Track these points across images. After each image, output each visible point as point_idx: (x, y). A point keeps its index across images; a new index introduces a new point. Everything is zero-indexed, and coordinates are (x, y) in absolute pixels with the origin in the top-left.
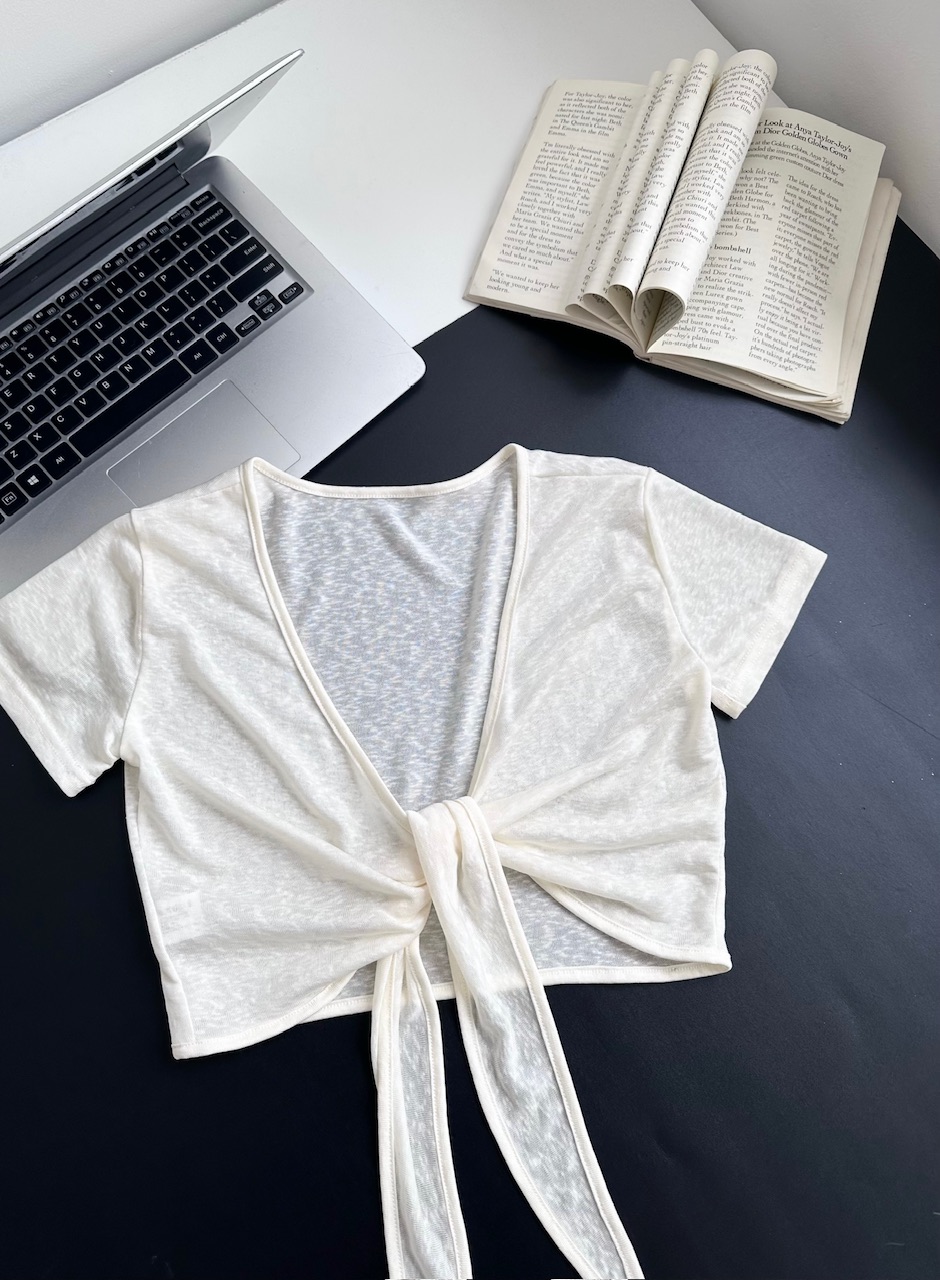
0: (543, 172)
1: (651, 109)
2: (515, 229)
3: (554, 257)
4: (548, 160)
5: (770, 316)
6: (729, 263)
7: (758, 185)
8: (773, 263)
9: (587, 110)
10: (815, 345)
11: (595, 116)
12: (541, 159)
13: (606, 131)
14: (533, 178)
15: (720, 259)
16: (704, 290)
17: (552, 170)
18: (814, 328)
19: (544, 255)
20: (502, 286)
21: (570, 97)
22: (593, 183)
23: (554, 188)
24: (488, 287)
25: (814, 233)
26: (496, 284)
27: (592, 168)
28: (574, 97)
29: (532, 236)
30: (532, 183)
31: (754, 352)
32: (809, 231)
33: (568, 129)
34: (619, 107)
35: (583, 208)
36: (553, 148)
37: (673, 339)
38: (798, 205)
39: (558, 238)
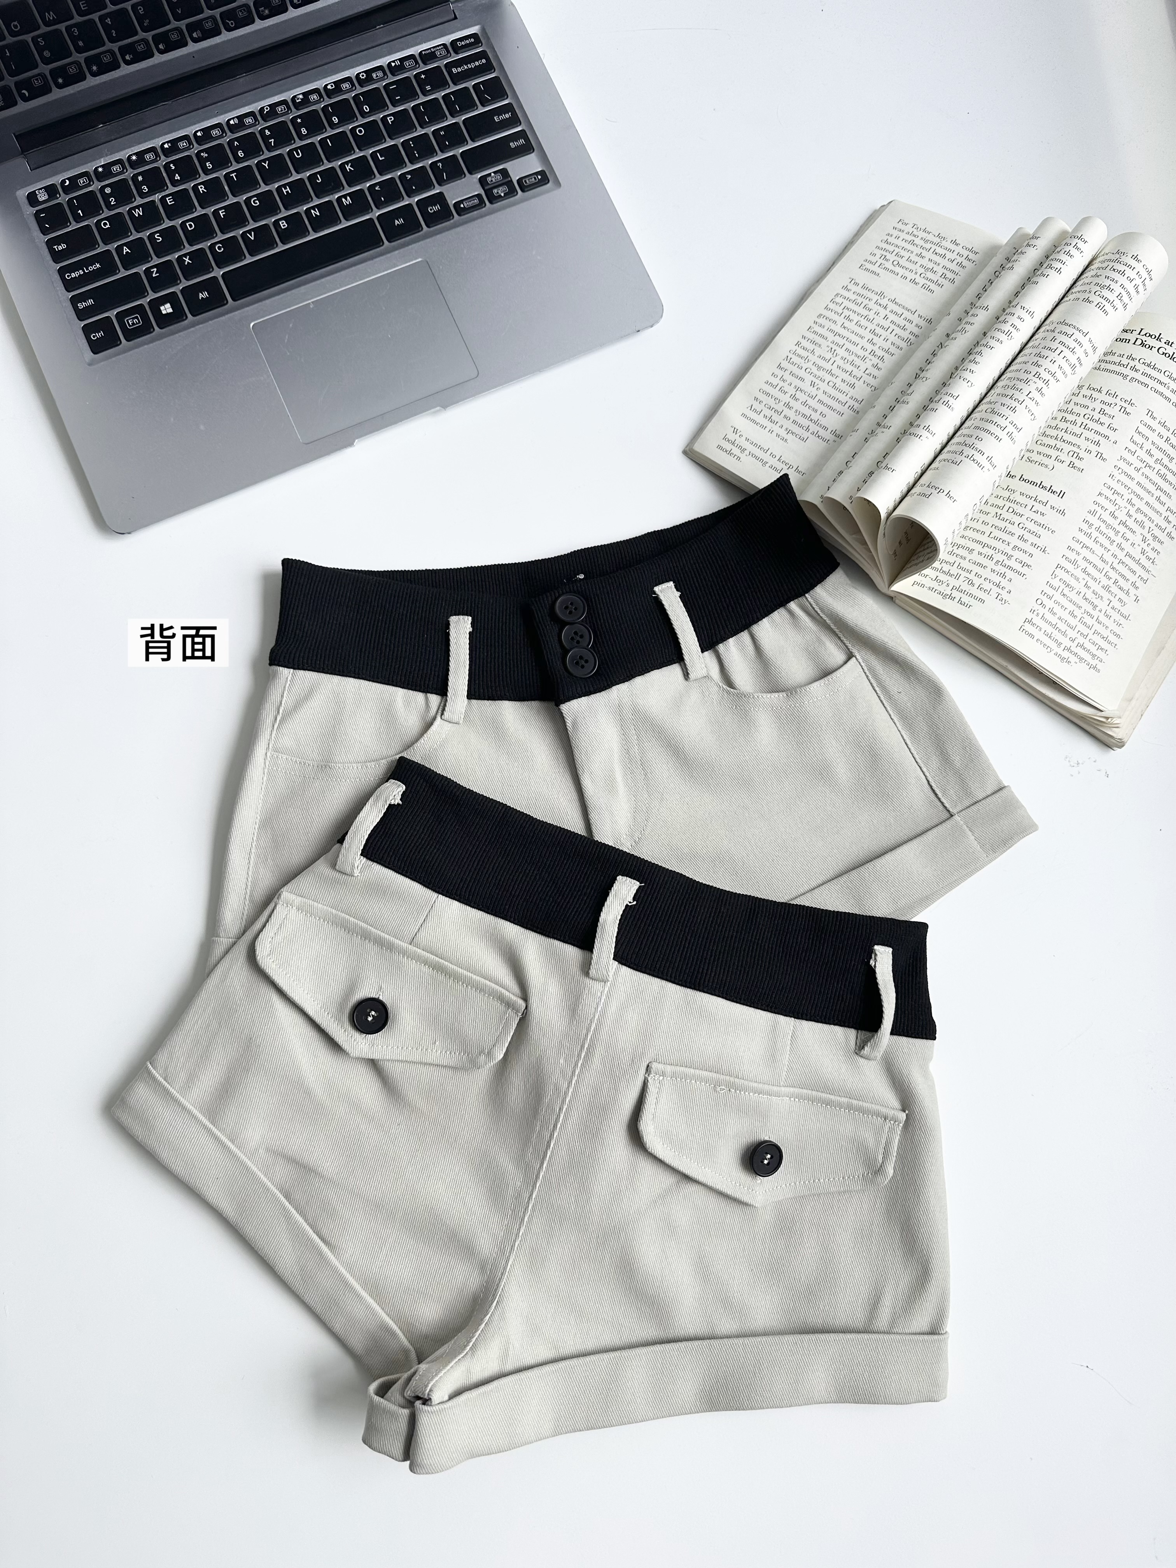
0: (835, 317)
1: (997, 274)
2: (775, 381)
3: (813, 433)
4: (846, 303)
5: (1063, 586)
6: (1031, 503)
7: (1102, 412)
8: (1090, 518)
9: (918, 250)
10: (1112, 638)
11: (925, 262)
12: (839, 300)
13: (933, 286)
14: (821, 321)
15: (1022, 494)
16: (987, 529)
17: (848, 318)
18: (1116, 616)
19: (801, 426)
20: (736, 451)
21: (903, 227)
22: (893, 350)
23: (841, 341)
24: (719, 447)
25: (1158, 493)
26: (728, 446)
27: (898, 331)
28: (909, 228)
29: (793, 397)
30: (817, 328)
31: (1028, 627)
32: (1152, 488)
33: (886, 269)
34: (959, 260)
35: (870, 380)
36: (859, 289)
37: (927, 582)
38: (1149, 452)
39: (826, 410)
